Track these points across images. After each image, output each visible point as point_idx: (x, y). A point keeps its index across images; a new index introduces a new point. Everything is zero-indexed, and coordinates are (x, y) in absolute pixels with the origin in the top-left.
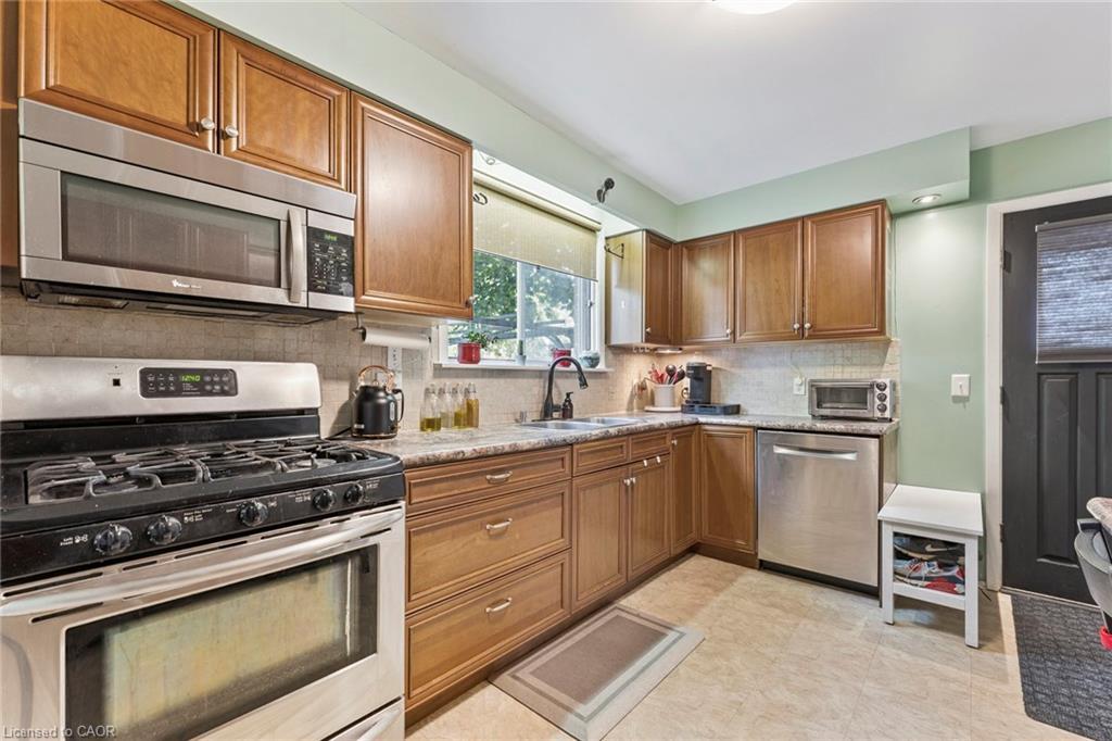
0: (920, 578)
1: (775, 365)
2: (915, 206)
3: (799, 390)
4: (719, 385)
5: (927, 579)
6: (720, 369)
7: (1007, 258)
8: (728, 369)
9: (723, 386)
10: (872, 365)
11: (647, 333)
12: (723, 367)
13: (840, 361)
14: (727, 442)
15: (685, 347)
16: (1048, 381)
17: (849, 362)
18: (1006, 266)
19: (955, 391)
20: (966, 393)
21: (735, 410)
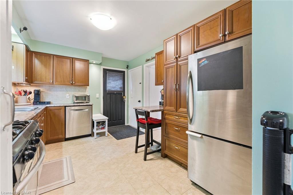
0: (100, 129)
1: (61, 91)
2: (92, 63)
3: (68, 97)
4: (43, 95)
5: (101, 128)
6: (43, 91)
7: (104, 75)
8: (46, 91)
9: (44, 96)
10: (84, 92)
11: (26, 79)
12: (44, 91)
13: (77, 91)
14: (56, 111)
15: (31, 84)
16: (108, 95)
17: (79, 91)
18: (103, 77)
19: (97, 97)
20: (98, 97)
21: (49, 103)
